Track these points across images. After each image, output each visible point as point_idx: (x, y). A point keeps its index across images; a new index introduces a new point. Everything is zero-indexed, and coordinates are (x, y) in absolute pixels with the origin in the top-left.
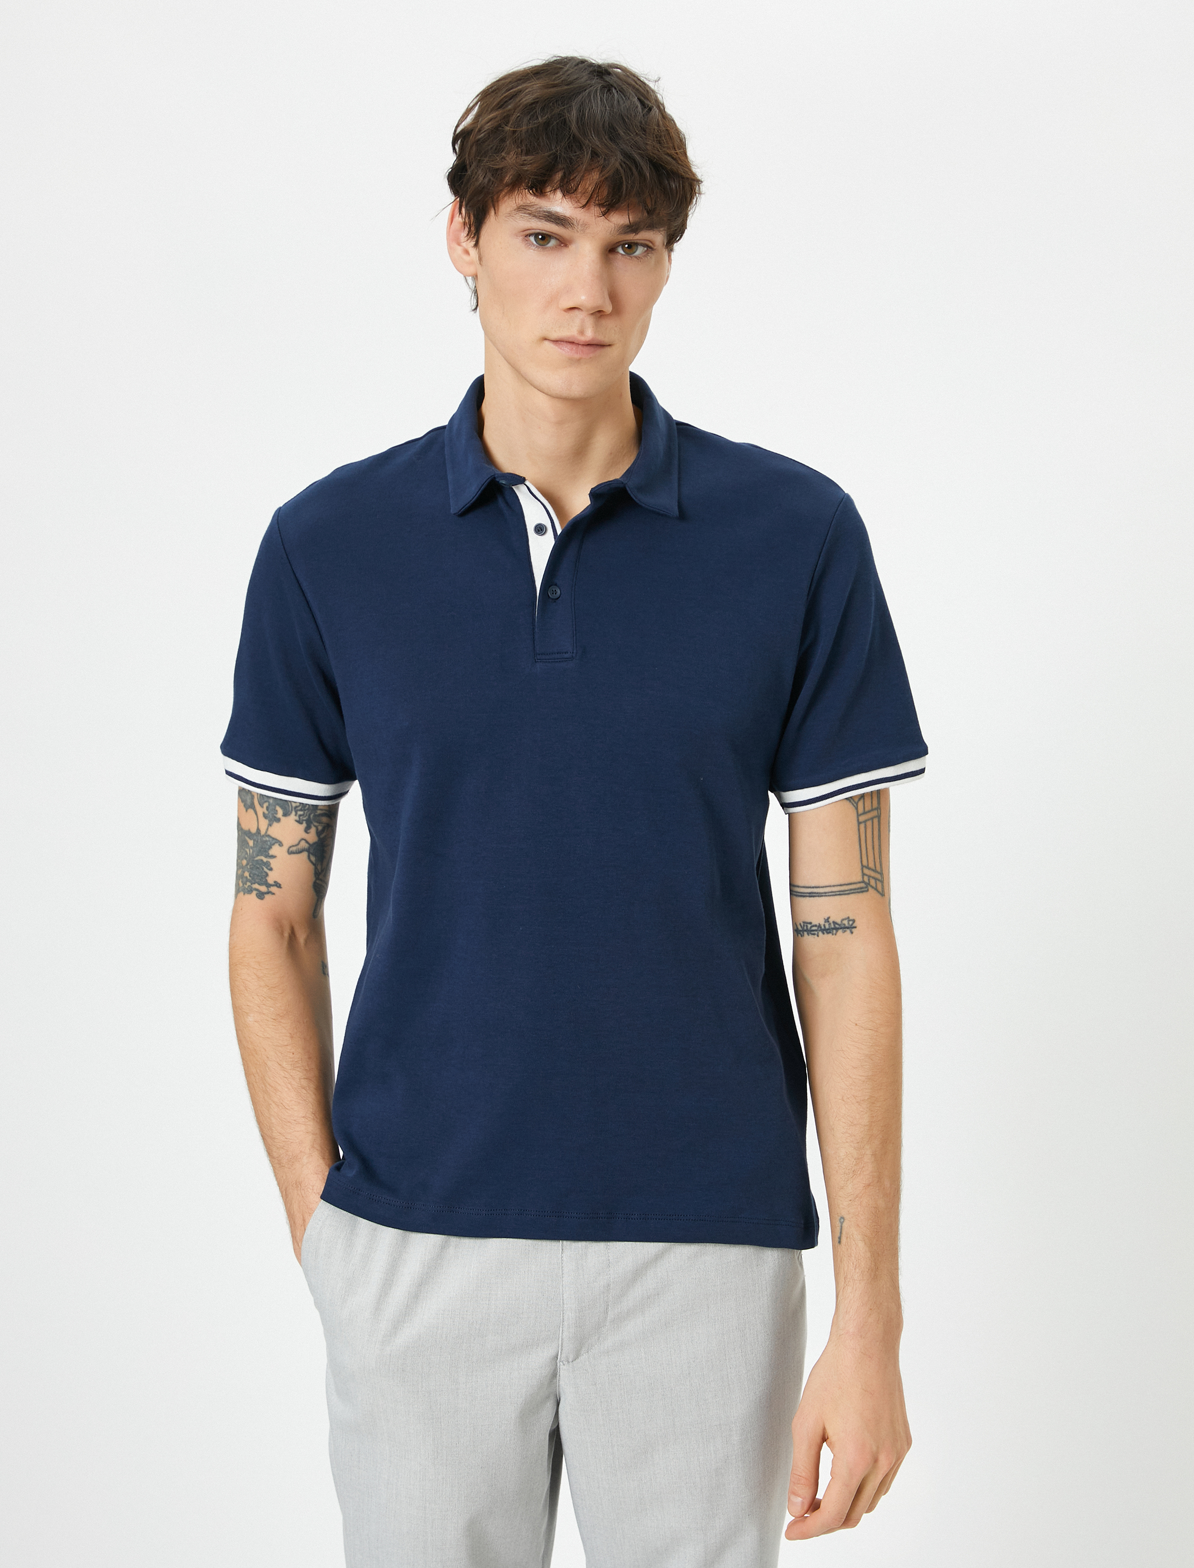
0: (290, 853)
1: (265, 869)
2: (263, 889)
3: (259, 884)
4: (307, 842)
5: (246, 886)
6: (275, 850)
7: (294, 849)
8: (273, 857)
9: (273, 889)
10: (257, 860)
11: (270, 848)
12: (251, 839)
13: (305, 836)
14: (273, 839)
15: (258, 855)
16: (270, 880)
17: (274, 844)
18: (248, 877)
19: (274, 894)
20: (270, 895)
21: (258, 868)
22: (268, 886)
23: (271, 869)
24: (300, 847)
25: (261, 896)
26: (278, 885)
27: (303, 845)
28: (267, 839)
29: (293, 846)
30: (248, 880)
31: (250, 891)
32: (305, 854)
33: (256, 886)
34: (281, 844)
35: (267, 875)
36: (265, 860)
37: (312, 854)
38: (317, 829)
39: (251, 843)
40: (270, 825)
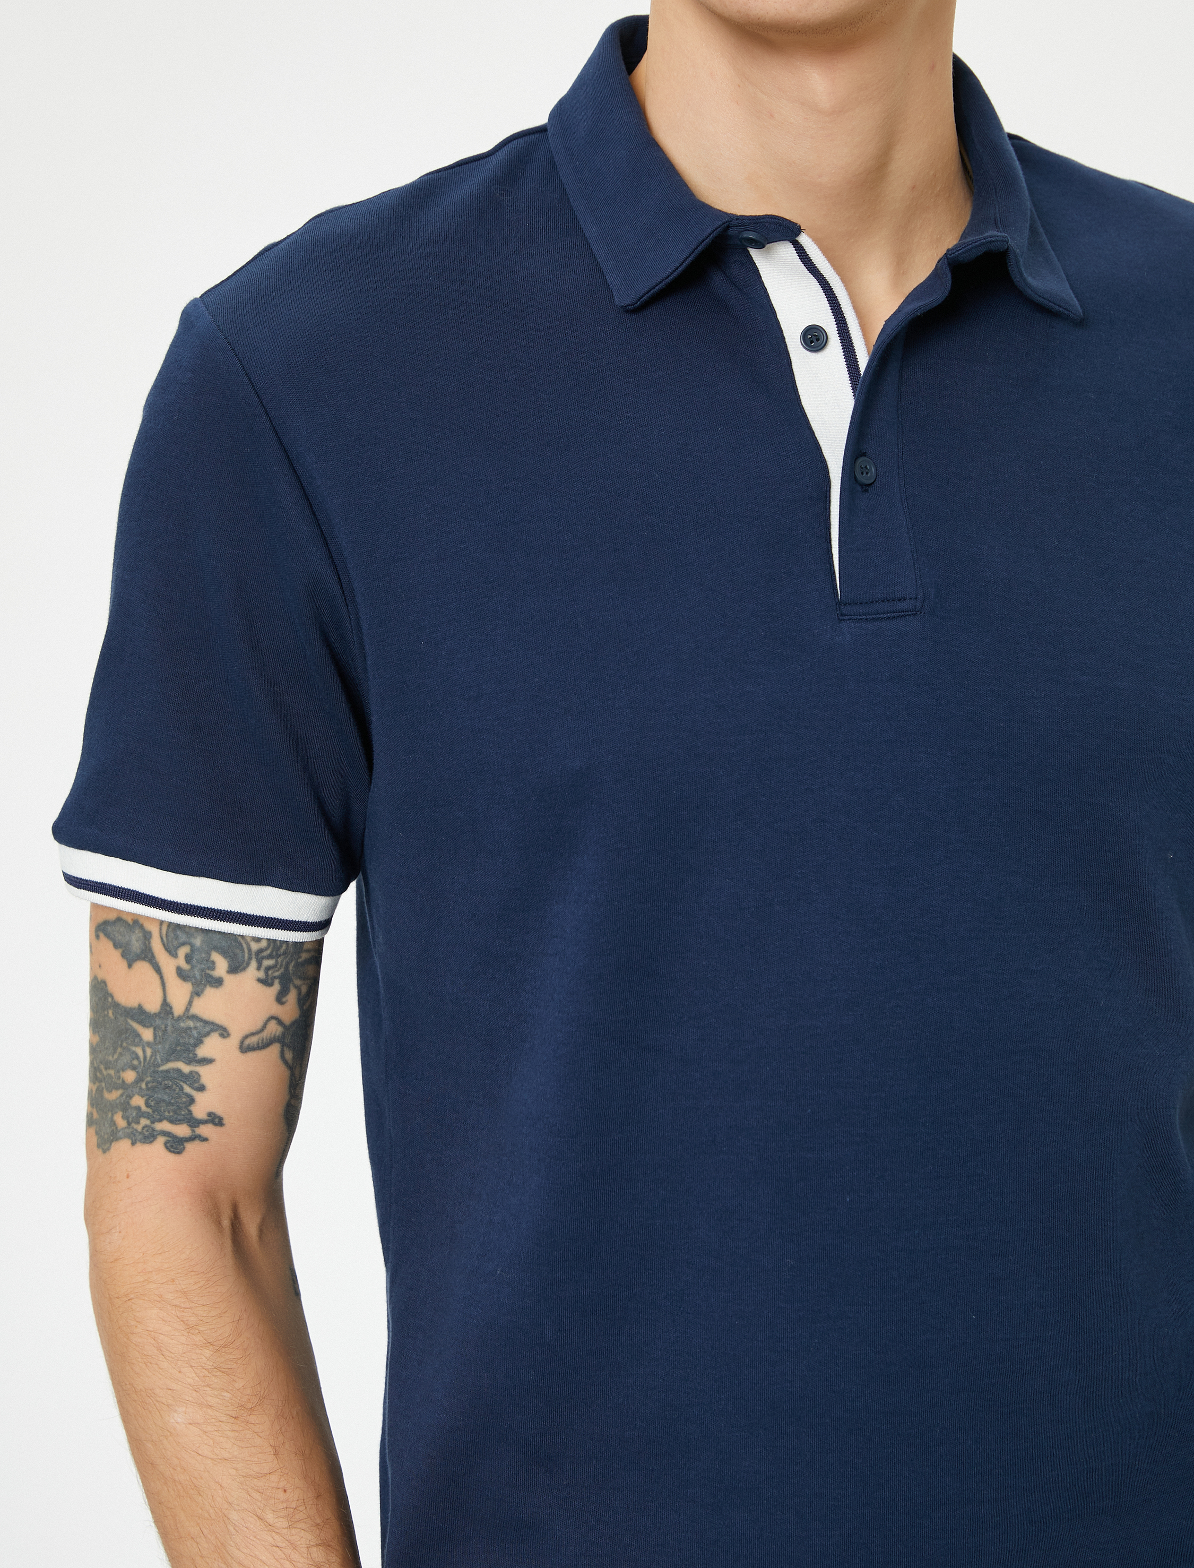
0: (245, 1048)
1: (187, 1089)
2: (182, 1130)
3: (171, 1121)
4: (280, 1022)
5: (139, 1128)
6: (211, 1047)
7: (254, 1040)
8: (207, 1061)
9: (204, 1130)
10: (167, 1071)
11: (199, 1042)
12: (144, 1026)
13: (277, 1010)
14: (206, 1022)
15: (168, 1061)
16: (199, 1110)
17: (208, 1034)
18: (144, 1108)
19: (205, 1140)
20: (197, 1142)
21: (168, 1087)
22: (194, 1123)
23: (202, 1088)
24: (265, 1034)
25: (176, 1145)
26: (215, 1120)
27: (274, 1029)
28: (191, 1024)
29: (253, 1034)
30: (140, 1114)
31: (149, 1137)
32: (275, 1049)
33: (165, 1126)
34: (224, 1033)
35: (192, 1101)
36: (186, 1069)
37: (289, 1047)
38: (299, 993)
39: (147, 1034)
40: (197, 993)
